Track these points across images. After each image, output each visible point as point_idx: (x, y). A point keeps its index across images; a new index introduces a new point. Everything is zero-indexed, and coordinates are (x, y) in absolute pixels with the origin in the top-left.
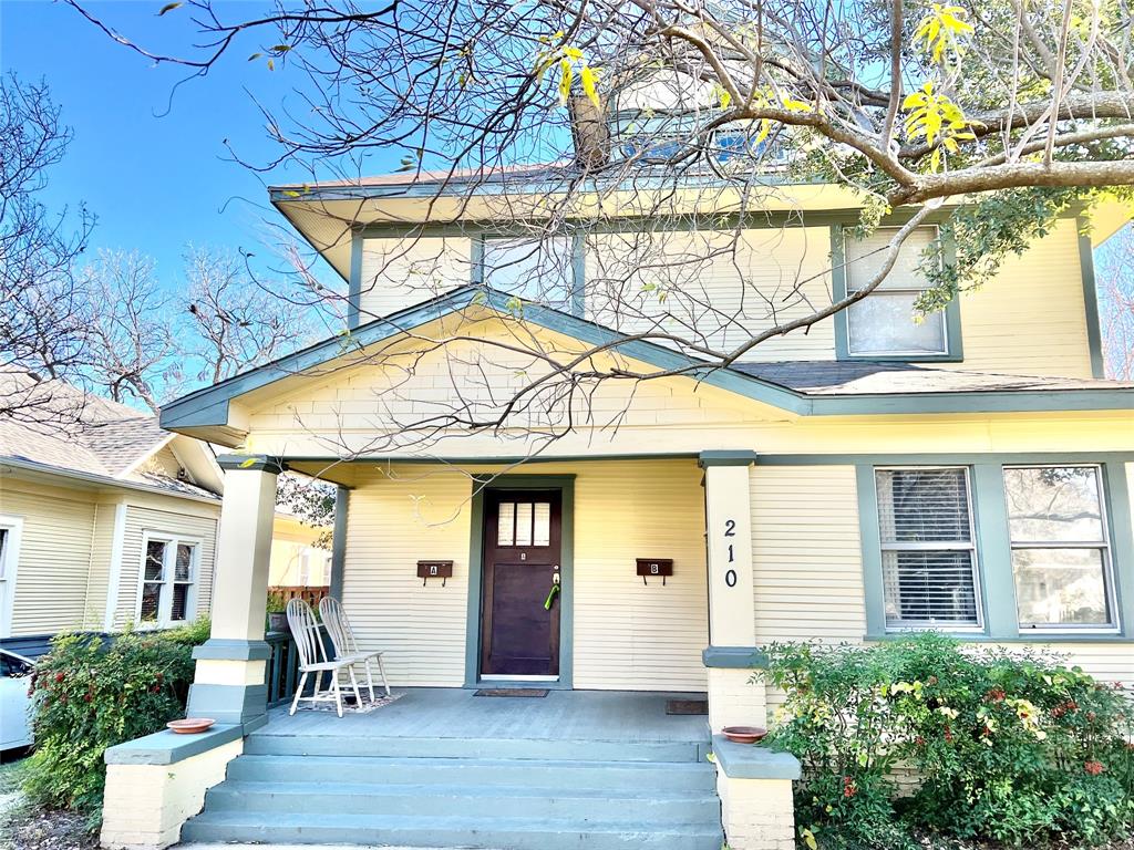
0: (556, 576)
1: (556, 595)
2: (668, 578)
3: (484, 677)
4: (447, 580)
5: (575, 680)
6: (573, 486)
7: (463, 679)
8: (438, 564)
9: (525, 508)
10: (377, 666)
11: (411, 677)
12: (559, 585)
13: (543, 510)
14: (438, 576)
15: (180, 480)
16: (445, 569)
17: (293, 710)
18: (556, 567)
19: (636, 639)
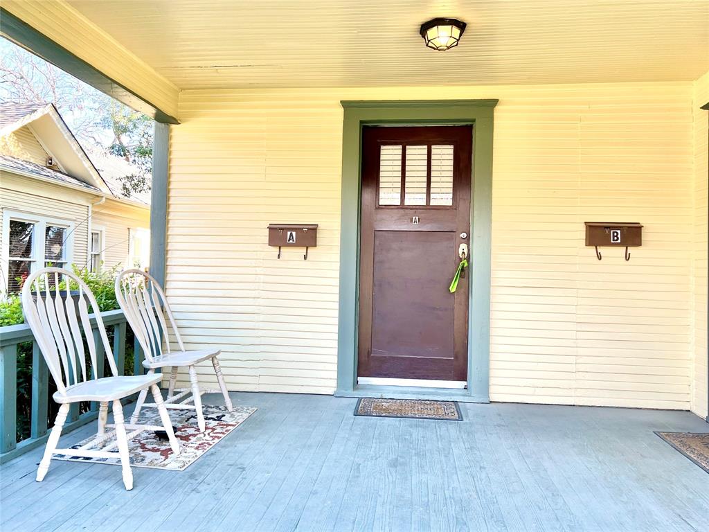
0: (463, 246)
1: (465, 273)
2: (631, 250)
3: (362, 380)
4: (310, 250)
5: (492, 389)
6: (491, 119)
7: (334, 383)
8: (298, 228)
9: (417, 153)
10: (212, 370)
11: (263, 380)
12: (468, 258)
13: (444, 154)
14: (298, 244)
15: (48, 167)
16: (307, 236)
17: (42, 472)
18: (464, 235)
19: (580, 335)
